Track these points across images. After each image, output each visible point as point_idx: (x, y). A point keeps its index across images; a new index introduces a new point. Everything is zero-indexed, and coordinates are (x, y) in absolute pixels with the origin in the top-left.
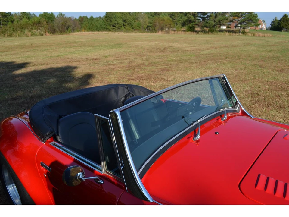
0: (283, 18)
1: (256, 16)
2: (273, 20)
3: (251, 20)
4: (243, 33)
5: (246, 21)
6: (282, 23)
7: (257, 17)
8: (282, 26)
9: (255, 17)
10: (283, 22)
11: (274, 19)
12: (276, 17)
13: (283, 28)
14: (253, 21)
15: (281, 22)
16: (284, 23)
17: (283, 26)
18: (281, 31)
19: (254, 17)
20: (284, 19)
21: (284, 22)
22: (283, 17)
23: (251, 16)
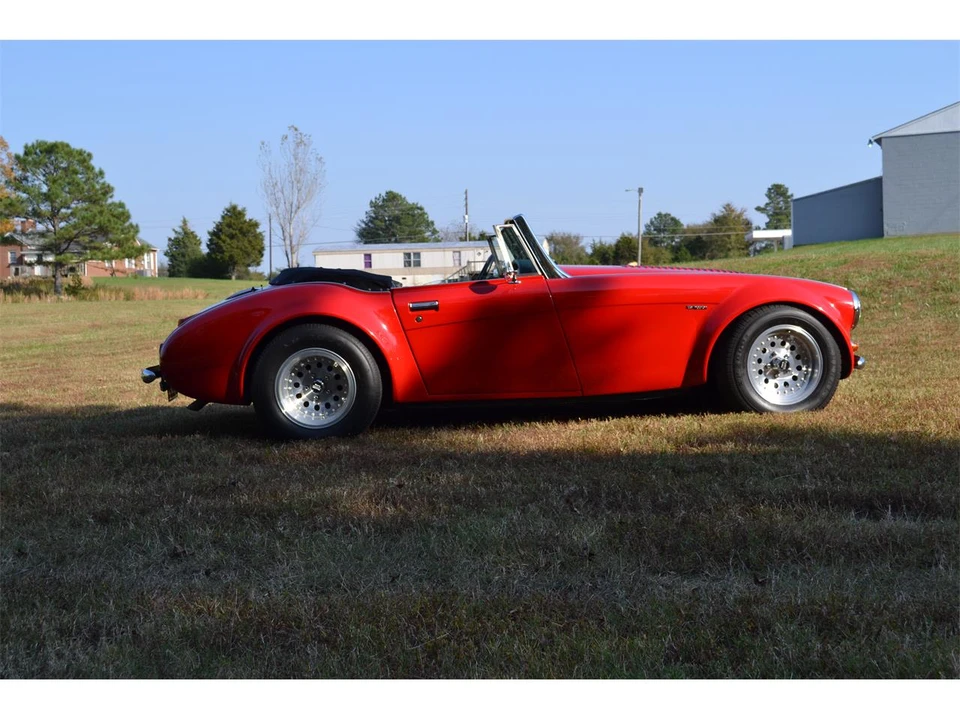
0: (228, 220)
1: (123, 214)
2: (173, 236)
3: (103, 231)
4: (74, 291)
5: (81, 238)
6: (227, 245)
7: (128, 217)
8: (227, 254)
9: (118, 217)
10: (228, 240)
11: (179, 230)
12: (185, 222)
13: (235, 263)
14: (110, 236)
15: (219, 238)
16: (235, 241)
17: (231, 257)
18: (230, 278)
19: (114, 216)
20: (229, 226)
21: (232, 237)
22: (223, 217)
23: (101, 213)
